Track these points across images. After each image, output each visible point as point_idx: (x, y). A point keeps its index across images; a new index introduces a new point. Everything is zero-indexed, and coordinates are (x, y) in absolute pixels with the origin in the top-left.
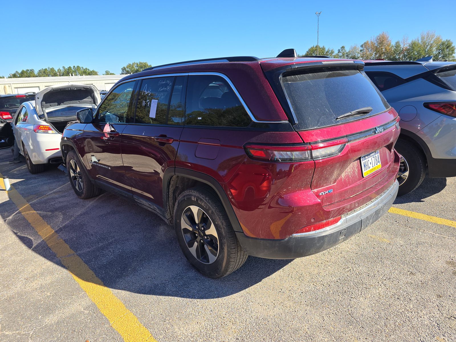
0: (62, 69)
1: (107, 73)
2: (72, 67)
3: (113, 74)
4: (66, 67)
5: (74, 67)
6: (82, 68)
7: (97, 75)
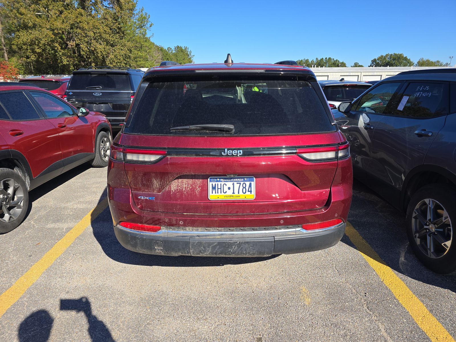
0: (315, 60)
1: (356, 65)
2: (324, 59)
3: (362, 66)
4: (319, 59)
5: (326, 58)
6: (333, 59)
7: (346, 67)
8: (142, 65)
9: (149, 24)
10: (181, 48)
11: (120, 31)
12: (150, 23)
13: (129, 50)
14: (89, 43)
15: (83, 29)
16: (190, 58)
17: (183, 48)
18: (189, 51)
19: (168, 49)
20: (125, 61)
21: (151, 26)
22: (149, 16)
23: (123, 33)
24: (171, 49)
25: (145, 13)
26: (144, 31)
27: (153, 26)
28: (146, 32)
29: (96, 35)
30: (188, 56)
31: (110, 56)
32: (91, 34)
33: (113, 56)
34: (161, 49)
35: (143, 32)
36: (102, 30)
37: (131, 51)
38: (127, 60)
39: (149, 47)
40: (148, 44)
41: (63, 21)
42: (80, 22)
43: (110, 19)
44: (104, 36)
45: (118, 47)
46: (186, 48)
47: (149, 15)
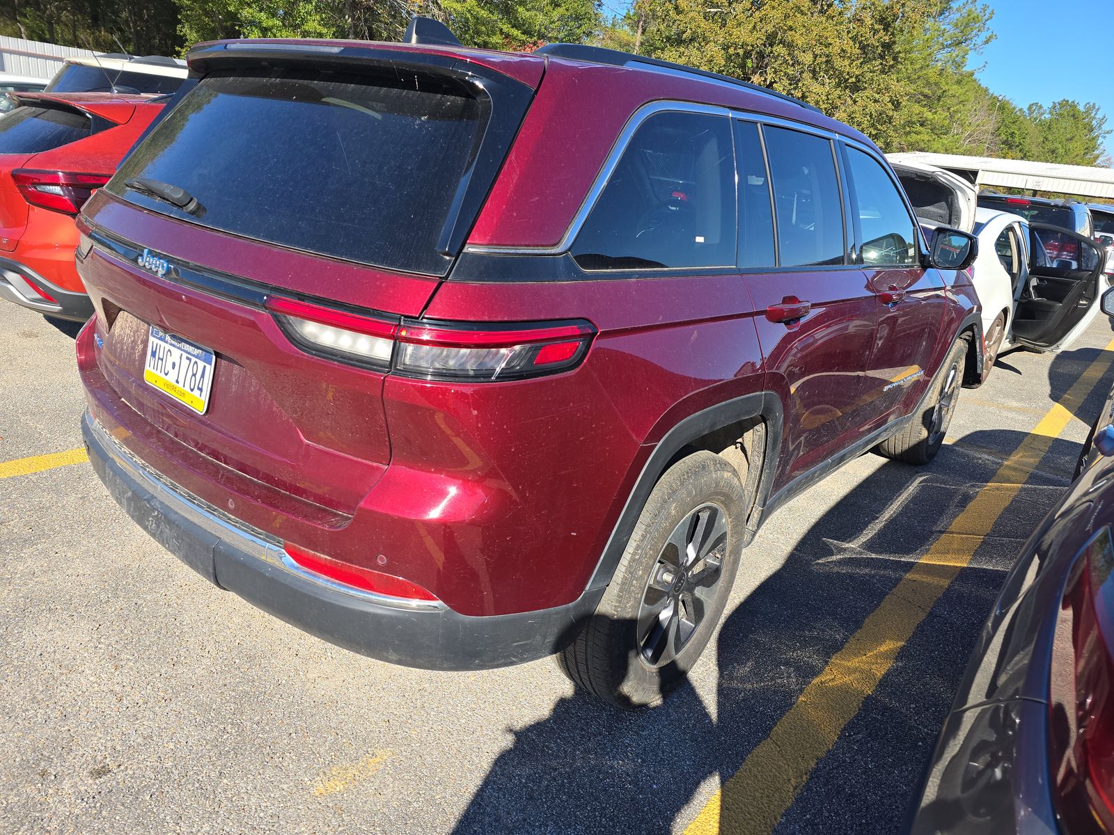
8: (922, 145)
9: (983, 36)
10: (1073, 106)
11: (889, 52)
12: (989, 34)
13: (893, 104)
14: (794, 81)
15: (790, 46)
16: (1094, 138)
17: (1081, 108)
18: (1099, 116)
19: (1030, 108)
20: (876, 129)
21: (987, 42)
22: (993, 13)
23: (895, 59)
24: (1041, 107)
25: (982, 7)
26: (961, 54)
27: (993, 42)
28: (966, 56)
29: (819, 60)
30: (1091, 130)
31: (837, 115)
32: (807, 58)
33: (845, 115)
34: (1003, 107)
35: (957, 56)
36: (835, 50)
37: (897, 105)
38: (879, 127)
39: (962, 98)
40: (960, 91)
41: (754, 27)
42: (791, 29)
43: (868, 21)
44: (838, 63)
45: (868, 93)
46: (1090, 108)
47: (993, 11)
